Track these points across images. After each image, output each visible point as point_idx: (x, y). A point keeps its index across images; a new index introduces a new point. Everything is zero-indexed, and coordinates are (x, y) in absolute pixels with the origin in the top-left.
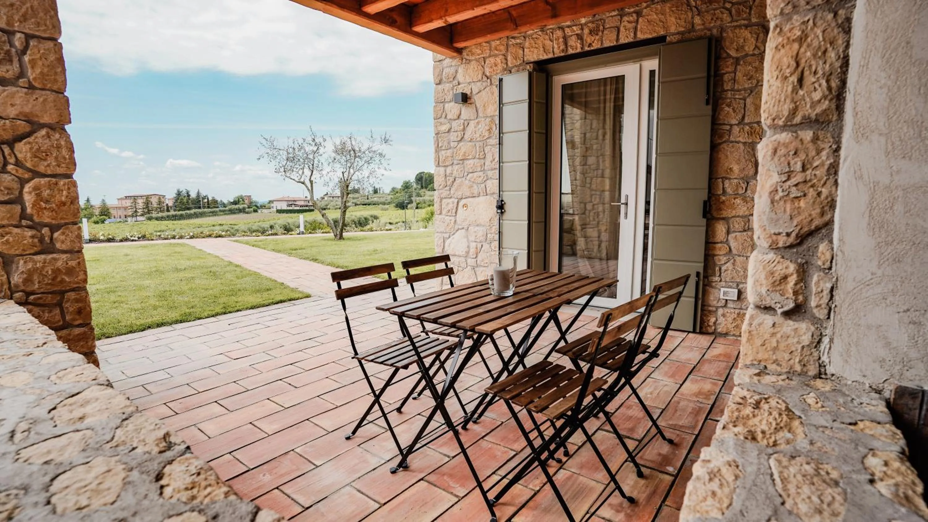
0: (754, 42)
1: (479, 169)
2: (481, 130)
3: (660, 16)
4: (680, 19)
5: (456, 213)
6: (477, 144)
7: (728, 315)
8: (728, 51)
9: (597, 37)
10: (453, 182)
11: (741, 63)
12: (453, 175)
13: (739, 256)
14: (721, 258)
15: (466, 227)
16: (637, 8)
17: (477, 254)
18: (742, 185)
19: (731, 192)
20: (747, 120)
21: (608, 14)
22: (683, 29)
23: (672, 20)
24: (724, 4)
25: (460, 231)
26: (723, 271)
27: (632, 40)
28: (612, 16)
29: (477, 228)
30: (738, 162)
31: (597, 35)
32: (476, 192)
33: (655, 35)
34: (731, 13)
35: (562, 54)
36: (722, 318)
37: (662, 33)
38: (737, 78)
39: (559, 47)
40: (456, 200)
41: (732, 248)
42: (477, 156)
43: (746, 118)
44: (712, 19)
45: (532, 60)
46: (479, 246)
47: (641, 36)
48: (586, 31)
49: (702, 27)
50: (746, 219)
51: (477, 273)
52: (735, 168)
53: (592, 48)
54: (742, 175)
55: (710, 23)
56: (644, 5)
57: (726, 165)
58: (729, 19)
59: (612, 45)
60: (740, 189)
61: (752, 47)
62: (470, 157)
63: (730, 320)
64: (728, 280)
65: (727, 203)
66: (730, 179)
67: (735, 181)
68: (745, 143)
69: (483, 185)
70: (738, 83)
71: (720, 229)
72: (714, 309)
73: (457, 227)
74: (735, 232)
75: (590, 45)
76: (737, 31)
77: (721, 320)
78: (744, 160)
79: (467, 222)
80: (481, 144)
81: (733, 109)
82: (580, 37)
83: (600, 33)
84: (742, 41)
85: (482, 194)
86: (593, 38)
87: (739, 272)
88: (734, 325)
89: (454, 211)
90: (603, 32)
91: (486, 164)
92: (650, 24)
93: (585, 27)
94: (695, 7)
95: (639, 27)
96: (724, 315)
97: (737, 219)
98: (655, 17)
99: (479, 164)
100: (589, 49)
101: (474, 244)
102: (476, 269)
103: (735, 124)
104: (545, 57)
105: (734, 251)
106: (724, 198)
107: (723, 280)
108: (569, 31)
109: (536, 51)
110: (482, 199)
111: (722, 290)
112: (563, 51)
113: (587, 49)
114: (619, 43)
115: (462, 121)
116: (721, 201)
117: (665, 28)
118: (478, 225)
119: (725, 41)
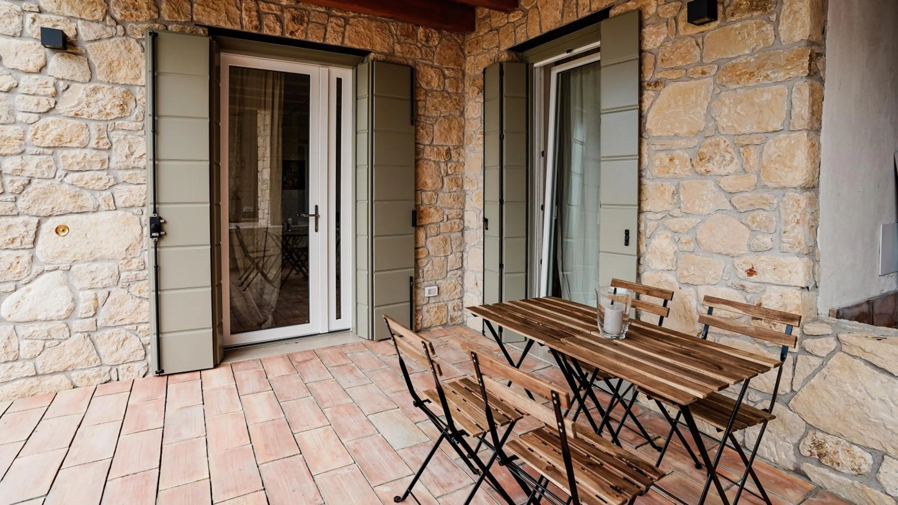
0: (438, 81)
1: (98, 166)
2: (103, 103)
3: (367, 31)
4: (384, 41)
5: (34, 242)
6: (93, 126)
7: (431, 310)
8: (420, 82)
9: (302, 28)
10: (25, 187)
11: (430, 95)
12: (27, 174)
13: (435, 257)
14: (423, 260)
15: (65, 266)
16: (345, 14)
17: (96, 310)
18: (434, 196)
19: (427, 203)
20: (434, 143)
21: (313, 7)
22: (387, 51)
23: (377, 39)
24: (416, 42)
25: (46, 275)
26: (425, 272)
27: (339, 44)
28: (319, 12)
29: (94, 266)
30: (432, 177)
31: (301, 24)
32: (90, 204)
33: (362, 47)
34: (421, 52)
35: (255, 31)
36: (426, 314)
37: (369, 48)
38: (427, 106)
39: (252, 21)
40: (36, 220)
41: (430, 251)
42: (93, 144)
43: (434, 141)
44: (409, 51)
45: (207, 24)
46: (102, 294)
47: (348, 43)
48: (287, 16)
49: (401, 55)
50: (438, 225)
51: (98, 342)
52: (428, 182)
53: (294, 38)
54: (434, 189)
55: (407, 54)
56: (352, 14)
57: (423, 179)
58: (420, 56)
59: (318, 41)
60: (433, 200)
61: (436, 85)
62: (75, 144)
63: (432, 314)
64: (429, 280)
65: (425, 212)
66: (425, 191)
67: (430, 193)
68: (434, 161)
69: (108, 193)
70: (428, 111)
71: (422, 234)
72: (420, 307)
73: (36, 269)
74: (431, 236)
75: (292, 33)
76: (426, 68)
77: (426, 315)
78: (435, 176)
79: (69, 257)
80: (102, 125)
81: (426, 132)
82: (279, 19)
83: (305, 25)
84: (430, 77)
85: (103, 207)
86: (296, 27)
87: (436, 270)
88: (436, 317)
89: (29, 239)
90: (308, 24)
91: (113, 159)
92: (358, 35)
93: (285, 10)
94: (396, 35)
95: (347, 34)
96: (428, 311)
97: (433, 225)
98: (363, 30)
99: (98, 159)
100: (290, 37)
101: (90, 294)
102: (94, 335)
103: (427, 145)
104: (229, 26)
105: (431, 253)
106: (422, 208)
107: (426, 279)
108: (265, 7)
109: (214, 14)
110: (102, 215)
111: (427, 289)
112: (256, 28)
113: (288, 35)
114: (325, 43)
115: (51, 81)
116: (421, 210)
117: (372, 44)
118: (95, 260)
119: (418, 74)
